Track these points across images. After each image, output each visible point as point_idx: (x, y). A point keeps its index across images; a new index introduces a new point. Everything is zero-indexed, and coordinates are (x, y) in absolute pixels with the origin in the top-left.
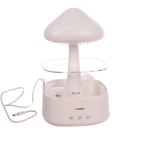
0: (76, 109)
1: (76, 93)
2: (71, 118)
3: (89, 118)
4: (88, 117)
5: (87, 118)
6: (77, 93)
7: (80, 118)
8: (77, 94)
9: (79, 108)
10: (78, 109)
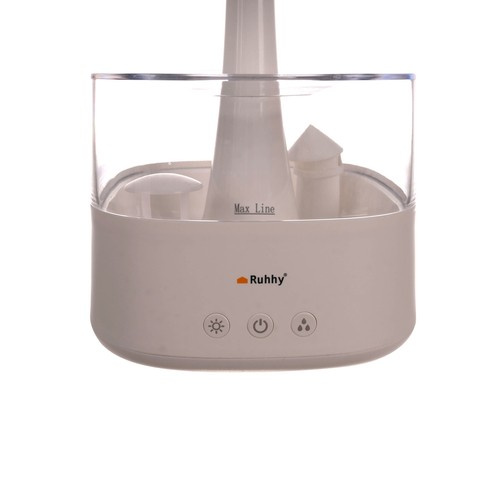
0: (242, 280)
1: (252, 210)
2: (216, 326)
3: (308, 328)
4: (304, 326)
5: (300, 329)
6: (259, 209)
7: (260, 327)
8: (257, 213)
9: (260, 275)
10: (253, 279)
